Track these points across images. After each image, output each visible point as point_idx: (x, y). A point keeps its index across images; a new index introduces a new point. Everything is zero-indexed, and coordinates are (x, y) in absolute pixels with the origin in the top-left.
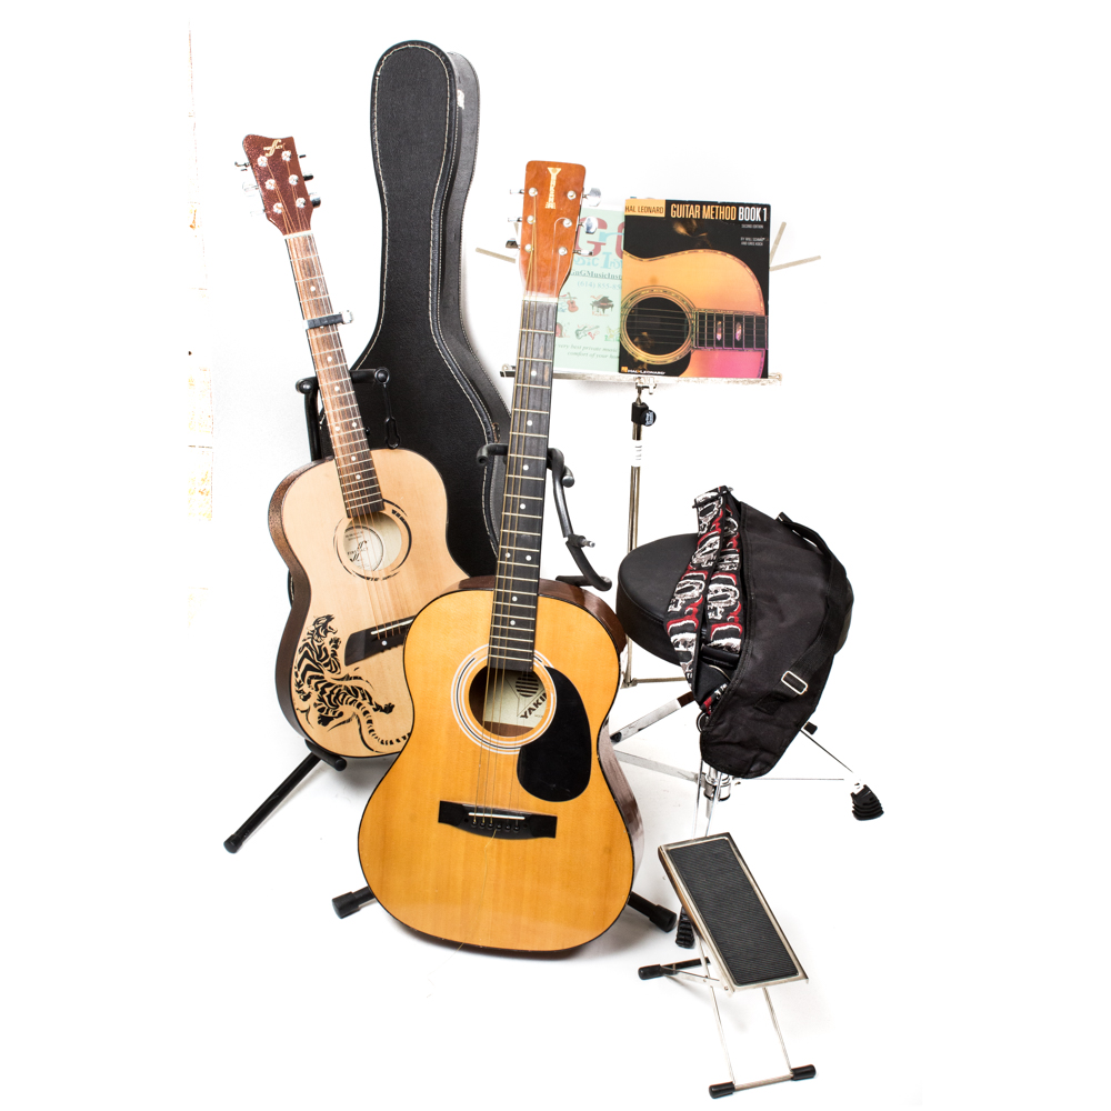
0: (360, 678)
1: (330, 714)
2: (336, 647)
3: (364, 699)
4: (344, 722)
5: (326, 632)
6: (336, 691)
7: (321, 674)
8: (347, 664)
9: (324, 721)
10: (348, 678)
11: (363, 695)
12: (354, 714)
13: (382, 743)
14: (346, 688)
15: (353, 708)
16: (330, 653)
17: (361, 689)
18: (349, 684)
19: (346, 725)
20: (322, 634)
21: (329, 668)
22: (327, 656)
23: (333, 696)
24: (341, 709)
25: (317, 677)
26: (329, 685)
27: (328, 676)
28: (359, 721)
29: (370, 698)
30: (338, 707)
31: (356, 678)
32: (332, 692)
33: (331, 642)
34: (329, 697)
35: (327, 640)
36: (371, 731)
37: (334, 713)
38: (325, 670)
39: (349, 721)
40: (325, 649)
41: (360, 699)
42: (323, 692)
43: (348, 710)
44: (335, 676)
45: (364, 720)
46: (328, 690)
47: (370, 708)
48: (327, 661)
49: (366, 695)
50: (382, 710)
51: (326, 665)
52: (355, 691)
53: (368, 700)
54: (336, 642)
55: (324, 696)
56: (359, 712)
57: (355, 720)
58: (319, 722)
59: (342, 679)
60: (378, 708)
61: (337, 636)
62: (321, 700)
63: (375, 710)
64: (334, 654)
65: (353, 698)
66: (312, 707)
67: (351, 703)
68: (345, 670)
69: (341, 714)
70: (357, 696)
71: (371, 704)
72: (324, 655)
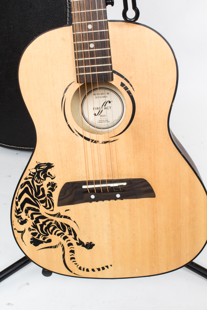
0: (69, 218)
1: (41, 239)
2: (53, 190)
3: (70, 234)
4: (51, 247)
5: (45, 177)
6: (47, 223)
7: (37, 208)
8: (59, 205)
9: (35, 242)
10: (59, 215)
11: (70, 231)
12: (60, 243)
13: (80, 268)
14: (56, 222)
15: (60, 239)
16: (46, 193)
17: (68, 226)
18: (59, 220)
19: (52, 249)
20: (42, 177)
21: (44, 204)
22: (44, 195)
23: (45, 226)
24: (50, 237)
25: (34, 209)
26: (43, 217)
27: (43, 210)
28: (63, 249)
29: (75, 235)
30: (48, 235)
31: (65, 217)
32: (44, 223)
33: (48, 185)
34: (41, 226)
35: (45, 183)
36: (72, 258)
37: (44, 239)
38: (41, 206)
39: (55, 247)
40: (43, 189)
41: (67, 233)
42: (37, 221)
43: (55, 239)
44: (48, 211)
45: (67, 249)
46: (41, 221)
47: (74, 242)
48: (43, 199)
49: (72, 232)
50: (83, 246)
51: (42, 202)
52: (64, 227)
53: (73, 236)
54: (53, 186)
55: (38, 225)
56: (65, 243)
57: (60, 248)
58: (31, 242)
59: (54, 215)
60: (81, 243)
61: (54, 181)
62: (35, 226)
63: (78, 244)
64: (50, 195)
65: (61, 231)
66: (27, 230)
67: (58, 235)
68: (57, 209)
69: (50, 241)
70: (65, 231)
71: (75, 239)
72: (41, 194)
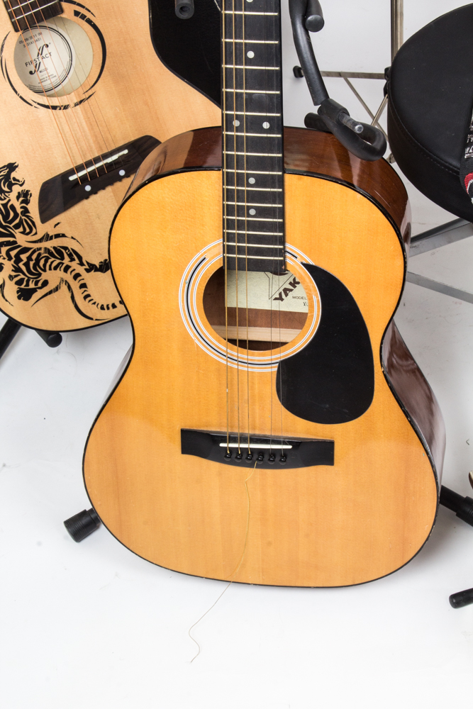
0: (64, 236)
1: (32, 285)
2: (26, 202)
3: (72, 260)
4: (50, 292)
5: (10, 186)
6: (34, 257)
7: (11, 239)
8: (44, 220)
9: (25, 294)
10: (47, 237)
11: (70, 256)
12: (62, 280)
13: (102, 308)
14: (47, 250)
15: (60, 273)
16: (19, 211)
17: (66, 248)
18: (49, 245)
19: (54, 295)
20: (6, 189)
21: (21, 229)
22: (16, 215)
23: (32, 264)
24: (44, 276)
25: (8, 243)
26: (25, 250)
27: (22, 240)
28: (69, 287)
29: (80, 258)
30: (40, 275)
31: (57, 236)
32: (29, 258)
33: (18, 198)
34: (27, 265)
35: (13, 196)
36: (86, 297)
37: (36, 283)
38: (17, 233)
39: (57, 289)
40: (13, 207)
41: (67, 261)
42: (18, 260)
43: (53, 277)
44: (30, 238)
45: (75, 285)
46: (24, 257)
47: (81, 270)
48: (17, 221)
49: (74, 255)
50: (97, 270)
51: (17, 227)
52: (59, 252)
53: (77, 261)
54: (25, 196)
55: (21, 265)
56: (68, 277)
57: (64, 288)
58: (19, 298)
59: (40, 241)
60: (92, 268)
61: (25, 187)
62: (18, 270)
63: (88, 271)
64: (25, 211)
65: (58, 261)
66: (7, 281)
67: (56, 268)
68: (42, 229)
69: (45, 283)
70: (63, 258)
71: (81, 264)
72: (12, 214)
